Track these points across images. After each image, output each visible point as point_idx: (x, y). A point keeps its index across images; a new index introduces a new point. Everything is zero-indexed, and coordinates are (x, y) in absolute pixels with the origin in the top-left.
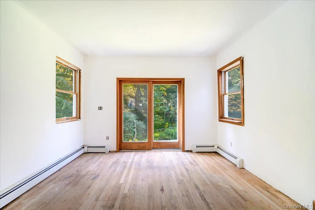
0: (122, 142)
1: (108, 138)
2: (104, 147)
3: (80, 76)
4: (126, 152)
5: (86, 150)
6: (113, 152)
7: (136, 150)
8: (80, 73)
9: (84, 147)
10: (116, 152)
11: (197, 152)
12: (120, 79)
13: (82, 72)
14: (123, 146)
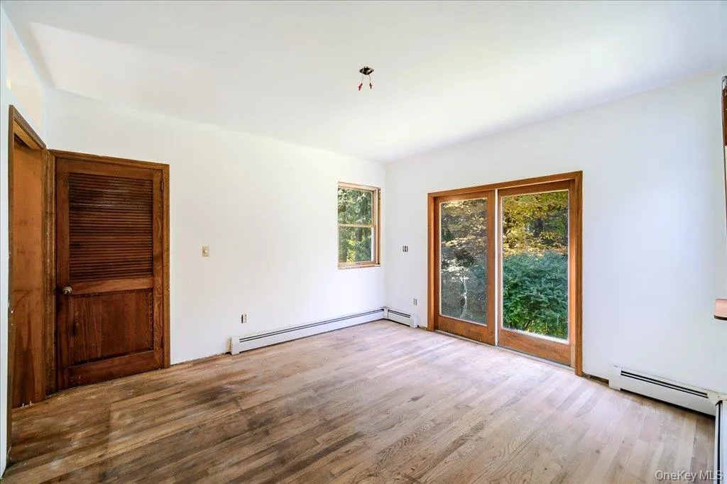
0: (439, 315)
1: (415, 302)
2: (408, 316)
3: (379, 199)
4: (444, 334)
5: (385, 314)
6: (423, 328)
7: (461, 336)
8: (379, 194)
9: (383, 310)
10: (427, 330)
11: (622, 390)
12: (435, 196)
13: (381, 191)
14: (440, 322)
